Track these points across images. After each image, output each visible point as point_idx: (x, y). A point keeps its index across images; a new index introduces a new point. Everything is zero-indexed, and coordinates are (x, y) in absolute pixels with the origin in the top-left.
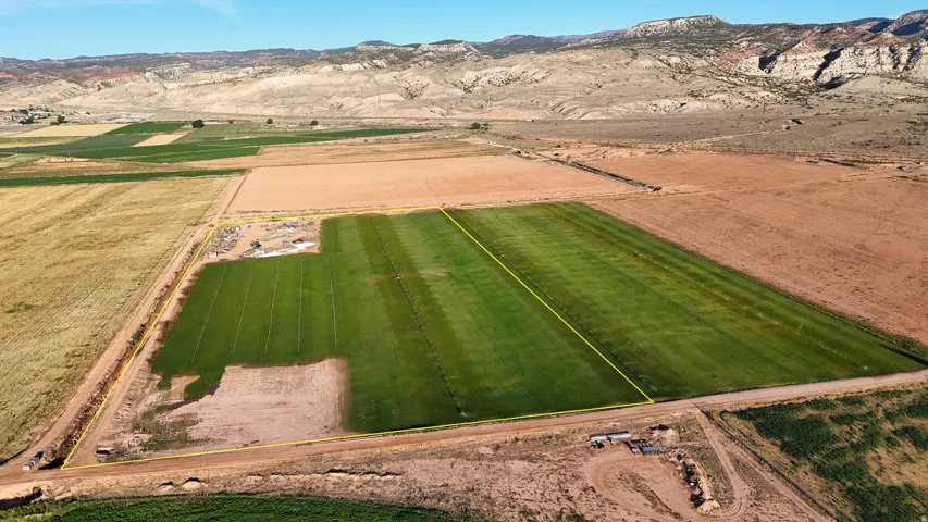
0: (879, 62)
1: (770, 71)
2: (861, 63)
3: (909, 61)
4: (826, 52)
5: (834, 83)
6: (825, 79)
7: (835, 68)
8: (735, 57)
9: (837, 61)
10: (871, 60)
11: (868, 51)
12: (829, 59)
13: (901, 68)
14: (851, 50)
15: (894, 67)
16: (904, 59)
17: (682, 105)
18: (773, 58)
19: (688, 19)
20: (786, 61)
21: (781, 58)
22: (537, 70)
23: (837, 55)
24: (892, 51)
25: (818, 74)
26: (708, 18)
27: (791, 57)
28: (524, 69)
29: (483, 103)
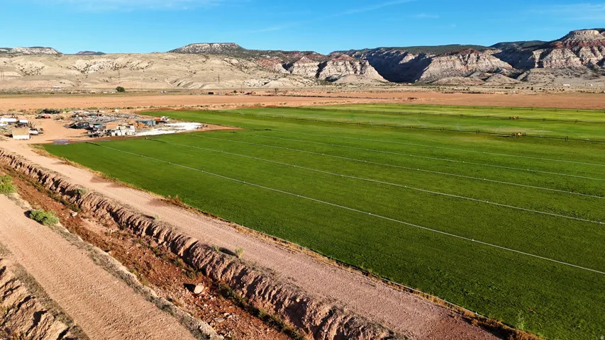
0: (347, 70)
1: (291, 72)
2: (339, 70)
3: (361, 69)
4: (318, 63)
5: (330, 80)
6: (322, 77)
7: (326, 72)
8: (270, 62)
9: (326, 67)
10: (343, 68)
11: (340, 63)
12: (321, 67)
13: (358, 73)
14: (331, 62)
15: (355, 73)
16: (359, 68)
17: (265, 83)
18: (291, 65)
19: (221, 44)
20: (299, 67)
21: (296, 65)
22: (140, 61)
23: (325, 64)
24: (351, 64)
25: (317, 75)
26: (233, 45)
27: (301, 65)
28: (128, 60)
29: (107, 79)
